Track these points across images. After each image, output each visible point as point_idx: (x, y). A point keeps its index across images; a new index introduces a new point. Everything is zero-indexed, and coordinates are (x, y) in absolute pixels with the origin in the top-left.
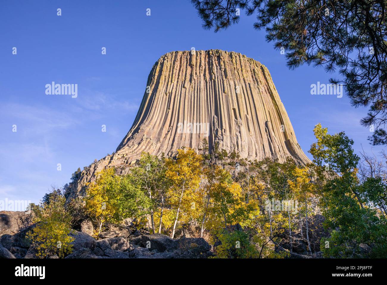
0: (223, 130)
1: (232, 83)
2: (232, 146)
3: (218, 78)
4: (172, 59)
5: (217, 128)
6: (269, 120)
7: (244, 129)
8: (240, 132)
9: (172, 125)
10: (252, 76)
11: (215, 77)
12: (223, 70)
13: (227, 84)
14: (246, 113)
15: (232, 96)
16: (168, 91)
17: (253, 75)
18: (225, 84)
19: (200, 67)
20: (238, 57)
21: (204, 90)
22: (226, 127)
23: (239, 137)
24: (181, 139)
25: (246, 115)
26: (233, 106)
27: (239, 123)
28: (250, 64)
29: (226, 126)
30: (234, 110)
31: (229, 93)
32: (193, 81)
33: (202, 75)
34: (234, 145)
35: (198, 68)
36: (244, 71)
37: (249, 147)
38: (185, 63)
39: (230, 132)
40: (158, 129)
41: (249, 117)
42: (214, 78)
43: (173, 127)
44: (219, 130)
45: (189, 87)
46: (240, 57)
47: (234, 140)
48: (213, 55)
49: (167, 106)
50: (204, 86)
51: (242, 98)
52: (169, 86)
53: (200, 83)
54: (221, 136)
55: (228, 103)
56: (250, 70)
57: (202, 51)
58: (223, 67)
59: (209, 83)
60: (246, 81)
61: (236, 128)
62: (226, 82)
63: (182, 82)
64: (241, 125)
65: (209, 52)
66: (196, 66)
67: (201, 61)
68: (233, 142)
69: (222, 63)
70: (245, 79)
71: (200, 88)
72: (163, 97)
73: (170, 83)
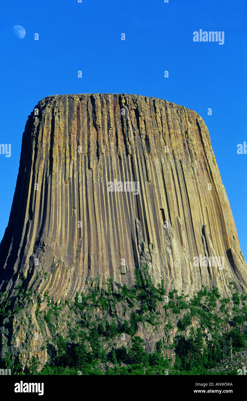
0: (150, 245)
1: (157, 162)
2: (164, 270)
3: (136, 152)
4: (65, 113)
5: (142, 241)
6: (206, 223)
7: (175, 242)
8: (171, 247)
9: (82, 236)
10: (184, 145)
11: (132, 150)
12: (144, 137)
13: (151, 166)
14: (177, 214)
15: (158, 187)
16: (67, 176)
17: (185, 142)
18: (148, 165)
19: (108, 129)
20: (164, 109)
21: (118, 173)
22: (153, 241)
23: (171, 256)
24: (98, 259)
25: (178, 219)
26: (161, 204)
27: (170, 233)
28: (181, 121)
29: (153, 238)
30: (162, 210)
31: (154, 181)
32: (101, 157)
33: (113, 144)
34: (165, 268)
35: (106, 132)
36: (172, 136)
37: (182, 269)
38: (86, 120)
39: (159, 247)
40: (66, 243)
41: (181, 221)
42: (130, 152)
43: (84, 238)
44: (146, 245)
45: (97, 168)
46: (166, 108)
47: (165, 261)
48: (128, 106)
49: (70, 202)
50: (117, 165)
51: (171, 189)
52: (68, 167)
53: (111, 160)
54: (148, 255)
55: (153, 199)
56: (180, 133)
57: (110, 96)
58: (143, 132)
59: (124, 160)
60: (177, 157)
61: (167, 241)
62: (150, 162)
63: (85, 157)
64: (171, 237)
65: (120, 99)
66: (103, 128)
67: (109, 116)
68: (164, 263)
69: (142, 125)
70: (175, 152)
71: (112, 169)
72: (62, 187)
73: (68, 161)
